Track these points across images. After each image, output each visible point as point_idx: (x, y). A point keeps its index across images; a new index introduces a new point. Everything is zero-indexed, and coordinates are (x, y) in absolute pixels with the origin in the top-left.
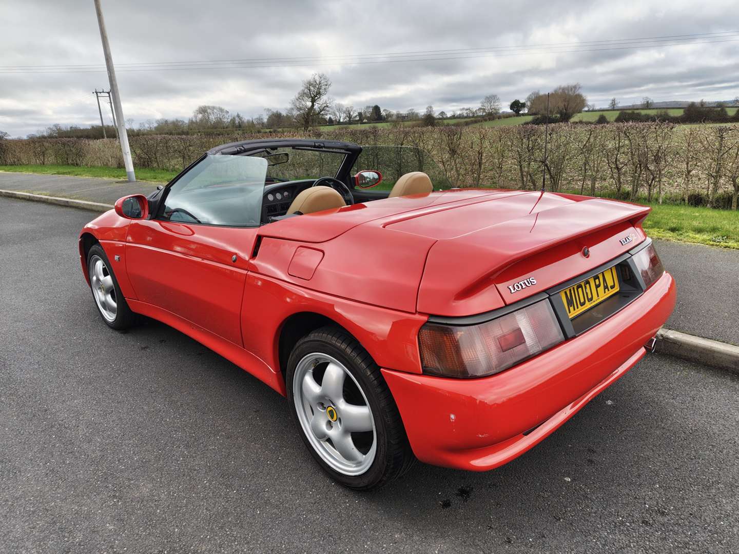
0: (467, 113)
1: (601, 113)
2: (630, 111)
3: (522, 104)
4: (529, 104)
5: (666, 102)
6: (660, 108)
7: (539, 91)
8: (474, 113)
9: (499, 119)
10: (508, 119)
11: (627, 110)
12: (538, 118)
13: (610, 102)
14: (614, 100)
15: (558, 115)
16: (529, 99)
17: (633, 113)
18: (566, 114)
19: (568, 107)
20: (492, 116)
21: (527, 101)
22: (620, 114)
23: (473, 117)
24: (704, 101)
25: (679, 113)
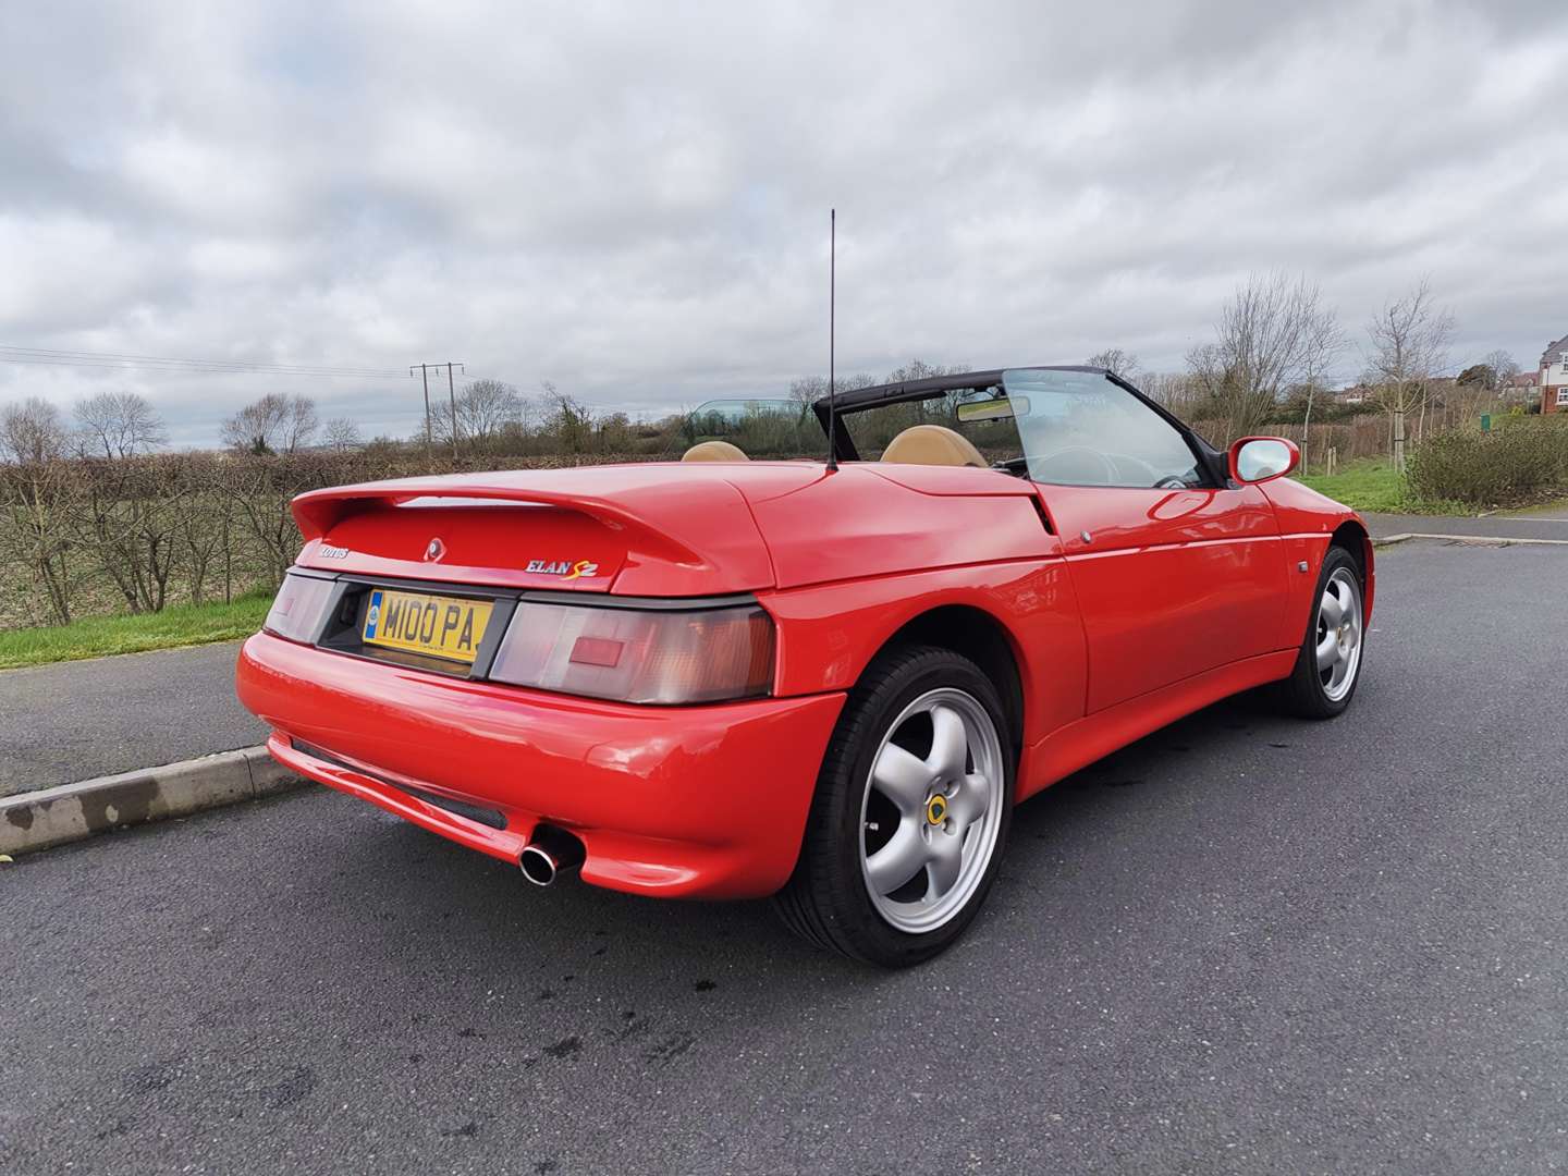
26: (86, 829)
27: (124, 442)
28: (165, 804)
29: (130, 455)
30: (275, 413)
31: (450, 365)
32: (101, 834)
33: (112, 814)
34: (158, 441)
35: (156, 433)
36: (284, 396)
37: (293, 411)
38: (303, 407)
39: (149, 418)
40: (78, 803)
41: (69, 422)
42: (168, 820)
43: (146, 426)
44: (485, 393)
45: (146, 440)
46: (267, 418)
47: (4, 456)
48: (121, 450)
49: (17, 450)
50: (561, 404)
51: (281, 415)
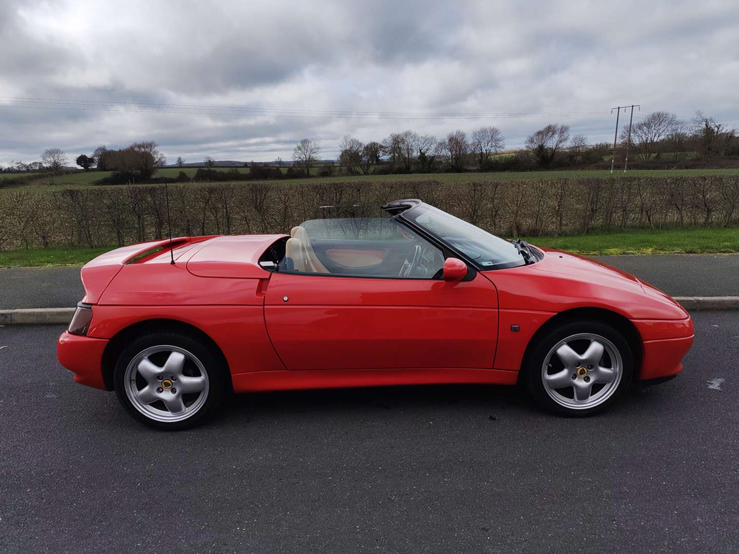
1: (180, 170)
2: (206, 169)
3: (90, 159)
4: (96, 159)
5: (222, 162)
6: (231, 167)
8: (27, 167)
10: (77, 174)
11: (202, 167)
12: (118, 174)
14: (180, 159)
15: (139, 171)
16: (95, 154)
17: (209, 170)
18: (146, 170)
20: (56, 171)
21: (94, 156)
23: (28, 171)
25: (247, 171)
27: (488, 147)
29: (490, 152)
30: (550, 133)
31: (633, 106)
34: (500, 147)
35: (501, 143)
36: (556, 125)
37: (558, 132)
38: (564, 130)
39: (499, 136)
41: (469, 140)
43: (496, 141)
44: (658, 119)
45: (496, 146)
46: (547, 135)
47: (446, 153)
48: (486, 151)
49: (451, 151)
50: (704, 123)
51: (553, 134)
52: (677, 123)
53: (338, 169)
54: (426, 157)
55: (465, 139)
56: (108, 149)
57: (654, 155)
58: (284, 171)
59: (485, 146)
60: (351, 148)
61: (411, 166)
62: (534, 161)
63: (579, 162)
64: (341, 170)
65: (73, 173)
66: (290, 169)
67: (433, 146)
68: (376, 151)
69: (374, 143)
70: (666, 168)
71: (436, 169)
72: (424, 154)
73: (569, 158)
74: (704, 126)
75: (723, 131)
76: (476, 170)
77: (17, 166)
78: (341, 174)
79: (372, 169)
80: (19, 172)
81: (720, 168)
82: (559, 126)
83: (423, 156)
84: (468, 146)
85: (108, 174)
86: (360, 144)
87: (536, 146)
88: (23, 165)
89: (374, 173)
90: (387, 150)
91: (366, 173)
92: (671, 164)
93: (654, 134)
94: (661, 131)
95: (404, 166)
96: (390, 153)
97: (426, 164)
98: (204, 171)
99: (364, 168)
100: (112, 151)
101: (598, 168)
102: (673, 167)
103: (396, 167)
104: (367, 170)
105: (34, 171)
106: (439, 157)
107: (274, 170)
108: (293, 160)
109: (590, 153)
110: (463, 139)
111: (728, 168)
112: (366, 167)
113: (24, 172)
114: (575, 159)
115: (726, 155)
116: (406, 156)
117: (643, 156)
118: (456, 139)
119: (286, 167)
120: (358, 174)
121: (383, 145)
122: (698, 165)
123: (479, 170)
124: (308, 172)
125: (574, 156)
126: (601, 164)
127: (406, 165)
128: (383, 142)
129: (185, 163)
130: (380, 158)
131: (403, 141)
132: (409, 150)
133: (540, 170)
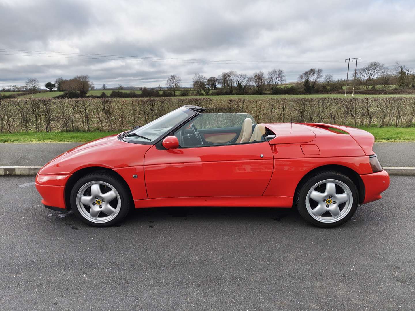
0: (13, 89)
1: (102, 91)
2: (117, 91)
3: (53, 84)
4: (57, 85)
5: (129, 87)
6: (131, 90)
7: (62, 78)
8: (19, 89)
9: (39, 93)
10: (46, 93)
11: (115, 90)
12: (67, 93)
13: (102, 86)
14: (104, 85)
15: (79, 92)
16: (56, 82)
17: (119, 92)
18: (83, 91)
19: (83, 87)
20: (34, 91)
21: (55, 83)
22: (112, 92)
23: (19, 91)
24: (146, 87)
25: (140, 92)
26: (4, 174)
27: (277, 81)
28: (15, 173)
29: (277, 84)
30: (312, 73)
31: (357, 58)
32: (5, 175)
33: (8, 173)
34: (284, 80)
35: (284, 78)
36: (315, 69)
37: (316, 72)
38: (320, 71)
39: (283, 75)
40: (3, 170)
41: (266, 76)
42: (16, 176)
43: (281, 77)
44: (373, 66)
45: (281, 80)
46: (310, 74)
47: (253, 83)
48: (276, 82)
49: (256, 83)
50: (400, 68)
51: (314, 73)
52: (385, 69)
53: (191, 92)
54: (241, 86)
55: (263, 76)
56: (64, 79)
57: (371, 86)
58: (161, 93)
59: (275, 80)
60: (199, 80)
61: (233, 91)
62: (303, 89)
63: (328, 89)
64: (193, 92)
65: (43, 92)
66: (164, 92)
67: (246, 80)
68: (214, 82)
69: (213, 78)
70: (378, 94)
71: (247, 93)
72: (240, 84)
73: (323, 87)
74: (400, 70)
75: (411, 73)
76: (270, 93)
77: (13, 88)
78: (193, 95)
79: (211, 92)
80: (14, 91)
81: (409, 94)
82: (317, 69)
83: (239, 85)
84: (266, 80)
85: (62, 93)
86: (204, 78)
87: (304, 81)
88: (16, 87)
89: (212, 94)
90: (220, 81)
91: (207, 95)
92: (380, 92)
93: (371, 74)
94: (375, 73)
95: (229, 91)
96: (222, 83)
97: (241, 90)
98: (116, 92)
99: (206, 91)
100: (66, 80)
101: (339, 93)
102: (382, 93)
103: (224, 91)
104: (208, 92)
105: (23, 91)
106: (249, 86)
107: (155, 92)
108: (166, 87)
109: (335, 85)
110: (262, 76)
111: (413, 94)
112: (207, 91)
113: (17, 91)
114: (326, 88)
115: (412, 86)
116: (230, 85)
117: (365, 87)
118: (259, 76)
119: (162, 90)
120: (203, 95)
121: (218, 79)
122: (396, 92)
123: (271, 93)
124: (174, 93)
125: (326, 86)
126: (341, 91)
127: (230, 90)
128: (218, 77)
129: (107, 87)
130: (216, 86)
131: (229, 76)
132: (232, 82)
133: (306, 94)
